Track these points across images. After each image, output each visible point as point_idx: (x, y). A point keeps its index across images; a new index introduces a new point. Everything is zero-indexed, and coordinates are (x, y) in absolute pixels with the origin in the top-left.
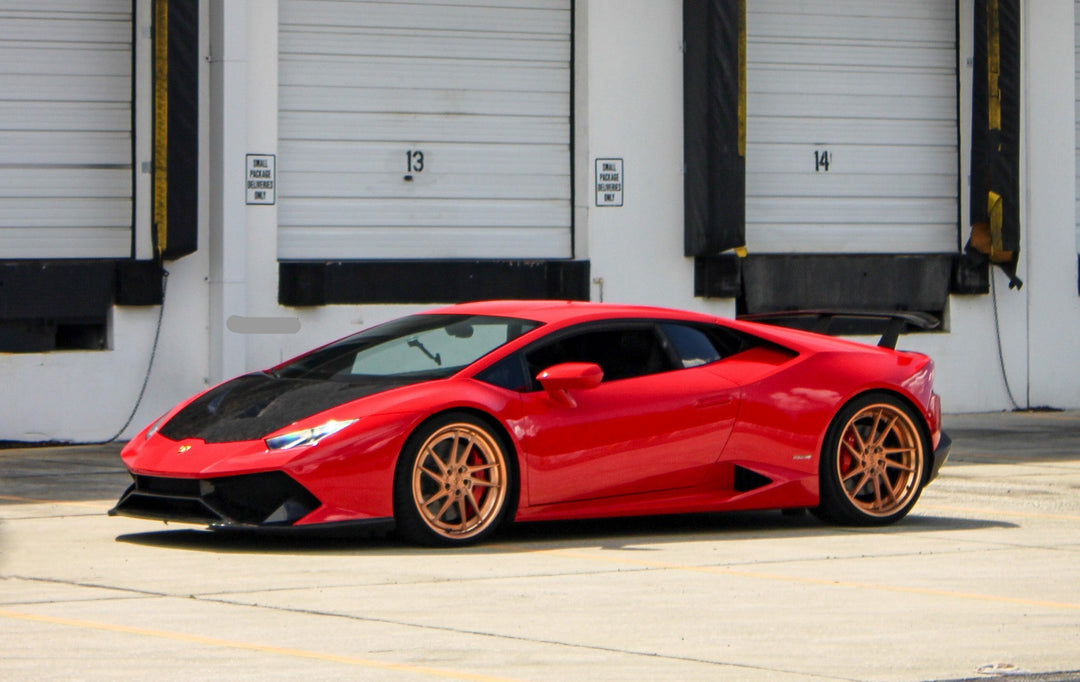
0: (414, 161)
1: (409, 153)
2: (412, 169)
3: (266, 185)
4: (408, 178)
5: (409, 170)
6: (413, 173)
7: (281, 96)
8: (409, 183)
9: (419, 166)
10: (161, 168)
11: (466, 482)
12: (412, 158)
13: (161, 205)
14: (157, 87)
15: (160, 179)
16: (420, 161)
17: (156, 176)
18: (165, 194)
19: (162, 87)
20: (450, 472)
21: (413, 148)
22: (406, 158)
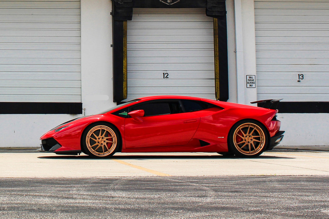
0: (301, 77)
1: (299, 75)
2: (300, 78)
3: (253, 83)
4: (299, 81)
5: (299, 79)
6: (300, 80)
7: (257, 61)
8: (299, 82)
9: (302, 78)
10: (217, 79)
11: (104, 141)
12: (300, 76)
13: (217, 87)
14: (216, 58)
15: (217, 81)
16: (302, 77)
17: (216, 80)
18: (219, 85)
19: (217, 58)
20: (99, 139)
21: (300, 74)
22: (298, 76)
